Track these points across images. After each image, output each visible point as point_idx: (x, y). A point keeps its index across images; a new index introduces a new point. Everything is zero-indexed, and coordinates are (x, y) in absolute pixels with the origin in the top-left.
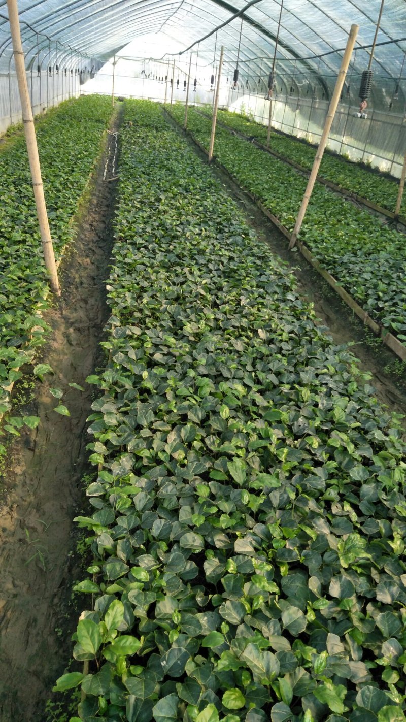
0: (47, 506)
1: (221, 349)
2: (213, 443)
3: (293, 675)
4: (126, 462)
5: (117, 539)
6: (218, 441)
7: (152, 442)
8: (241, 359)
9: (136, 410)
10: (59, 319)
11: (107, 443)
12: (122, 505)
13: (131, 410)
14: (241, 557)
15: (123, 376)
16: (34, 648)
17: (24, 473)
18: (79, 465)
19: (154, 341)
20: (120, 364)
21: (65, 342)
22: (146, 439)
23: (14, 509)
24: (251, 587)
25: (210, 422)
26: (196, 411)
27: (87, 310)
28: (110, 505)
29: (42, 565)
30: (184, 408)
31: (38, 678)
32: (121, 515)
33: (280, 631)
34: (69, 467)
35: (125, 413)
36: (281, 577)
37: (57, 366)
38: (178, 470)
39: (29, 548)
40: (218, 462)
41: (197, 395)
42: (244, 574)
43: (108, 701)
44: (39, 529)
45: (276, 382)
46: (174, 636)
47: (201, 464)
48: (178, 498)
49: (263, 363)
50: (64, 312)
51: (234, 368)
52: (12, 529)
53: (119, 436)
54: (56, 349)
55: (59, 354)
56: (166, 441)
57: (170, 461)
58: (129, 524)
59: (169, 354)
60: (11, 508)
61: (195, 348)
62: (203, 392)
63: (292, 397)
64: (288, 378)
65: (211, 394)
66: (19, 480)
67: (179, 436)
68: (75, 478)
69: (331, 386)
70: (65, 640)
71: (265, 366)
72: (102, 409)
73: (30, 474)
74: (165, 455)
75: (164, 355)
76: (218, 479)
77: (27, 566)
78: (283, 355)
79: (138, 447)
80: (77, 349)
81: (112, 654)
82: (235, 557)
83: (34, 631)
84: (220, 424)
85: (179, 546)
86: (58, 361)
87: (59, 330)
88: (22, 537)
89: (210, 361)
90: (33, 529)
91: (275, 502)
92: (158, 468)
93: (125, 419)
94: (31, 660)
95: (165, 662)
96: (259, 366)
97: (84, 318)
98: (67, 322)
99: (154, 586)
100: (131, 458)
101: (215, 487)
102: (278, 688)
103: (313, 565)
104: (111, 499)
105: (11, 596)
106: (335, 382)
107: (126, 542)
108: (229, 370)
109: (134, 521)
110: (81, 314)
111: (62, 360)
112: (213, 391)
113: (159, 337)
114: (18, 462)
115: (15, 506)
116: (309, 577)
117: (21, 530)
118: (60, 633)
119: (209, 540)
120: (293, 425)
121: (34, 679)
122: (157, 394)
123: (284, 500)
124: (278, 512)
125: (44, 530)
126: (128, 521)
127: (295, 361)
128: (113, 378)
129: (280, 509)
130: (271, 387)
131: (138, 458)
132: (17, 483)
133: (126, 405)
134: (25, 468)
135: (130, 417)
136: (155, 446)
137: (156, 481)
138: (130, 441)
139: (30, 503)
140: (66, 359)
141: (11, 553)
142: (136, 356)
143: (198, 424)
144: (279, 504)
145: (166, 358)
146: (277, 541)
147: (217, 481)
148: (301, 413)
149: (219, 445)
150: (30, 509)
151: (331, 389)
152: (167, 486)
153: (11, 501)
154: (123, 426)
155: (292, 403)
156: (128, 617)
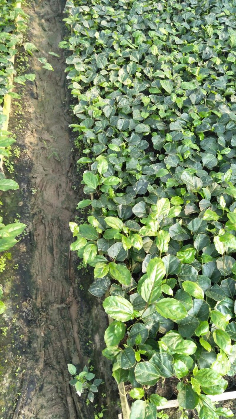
0: (53, 129)
1: (147, 12)
2: (149, 72)
3: (210, 187)
4: (94, 91)
5: (97, 134)
6: (152, 70)
7: (109, 77)
8: (162, 16)
9: (95, 60)
10: (33, 15)
11: (80, 82)
12: (97, 115)
13: (92, 60)
14: (174, 132)
15: (83, 39)
16: (63, 198)
17: (35, 112)
18: (66, 102)
19: (99, 14)
20: (80, 33)
21: (41, 29)
22: (105, 76)
23: (34, 132)
24: (182, 148)
25: (145, 60)
26: (135, 54)
27: (50, 6)
28: (89, 117)
29: (57, 158)
30: (127, 54)
31: (68, 210)
32: (97, 120)
33: (202, 168)
34: (61, 105)
35: (89, 63)
36: (200, 141)
37: (39, 46)
38: (128, 90)
39: (48, 151)
40: (154, 82)
41: (134, 44)
42: (177, 141)
43: (107, 210)
44: (51, 140)
45: (188, 28)
46: (139, 177)
47: (143, 85)
48: (131, 107)
49: (178, 17)
50: (36, 9)
51: (158, 22)
52: (36, 142)
53: (87, 77)
54: (36, 35)
55: (39, 38)
56: (118, 76)
57: (123, 87)
58: (103, 125)
59: (112, 20)
60: (32, 131)
61: (129, 14)
62: (138, 42)
63: (200, 36)
64: (196, 23)
65: (144, 42)
66: (33, 116)
67: (126, 71)
68: (66, 110)
69: (227, 24)
70: (78, 191)
71: (179, 18)
72: (73, 62)
73: (38, 112)
74: (119, 84)
75: (108, 22)
76: (155, 93)
77: (49, 160)
78: (192, 8)
79: (100, 81)
80: (50, 33)
81: (105, 189)
82: (171, 133)
83: (61, 190)
84: (153, 60)
85: (135, 133)
86: (39, 43)
87: (35, 21)
88: (42, 146)
89: (141, 20)
90: (48, 141)
91: (193, 101)
92: (115, 92)
93: (89, 66)
94: (63, 203)
95: (135, 188)
96: (175, 18)
97: (50, 11)
98: (39, 16)
99: (123, 154)
100: (97, 89)
101: (153, 98)
102: (203, 193)
103: (220, 131)
104: (89, 113)
105: (44, 175)
106: (230, 21)
107: (103, 134)
108: (154, 24)
109: (106, 123)
110: (47, 8)
111: (41, 42)
112: (145, 40)
113: (102, 11)
114: (30, 106)
115: (34, 130)
116: (218, 137)
117: (41, 143)
118: (75, 188)
119: (153, 126)
120: (202, 53)
121: (66, 211)
122: (107, 47)
123: (199, 99)
124: (195, 106)
125: (54, 141)
126: (102, 123)
127: (200, 11)
128: (76, 42)
129: (196, 105)
130: (185, 31)
131: (102, 88)
132: (32, 118)
133: (88, 57)
134: (34, 109)
135: (92, 64)
136: (111, 79)
137: (116, 99)
138: (94, 78)
139: (42, 128)
140: (44, 41)
141: (39, 155)
142: (89, 25)
143: (137, 63)
144: (196, 102)
145: (109, 24)
146: (196, 121)
147: (155, 94)
148: (208, 45)
149: (153, 72)
150: (43, 131)
151: (227, 26)
152: (123, 100)
153: (31, 128)
154: (88, 71)
155: (201, 39)
156: (111, 172)
